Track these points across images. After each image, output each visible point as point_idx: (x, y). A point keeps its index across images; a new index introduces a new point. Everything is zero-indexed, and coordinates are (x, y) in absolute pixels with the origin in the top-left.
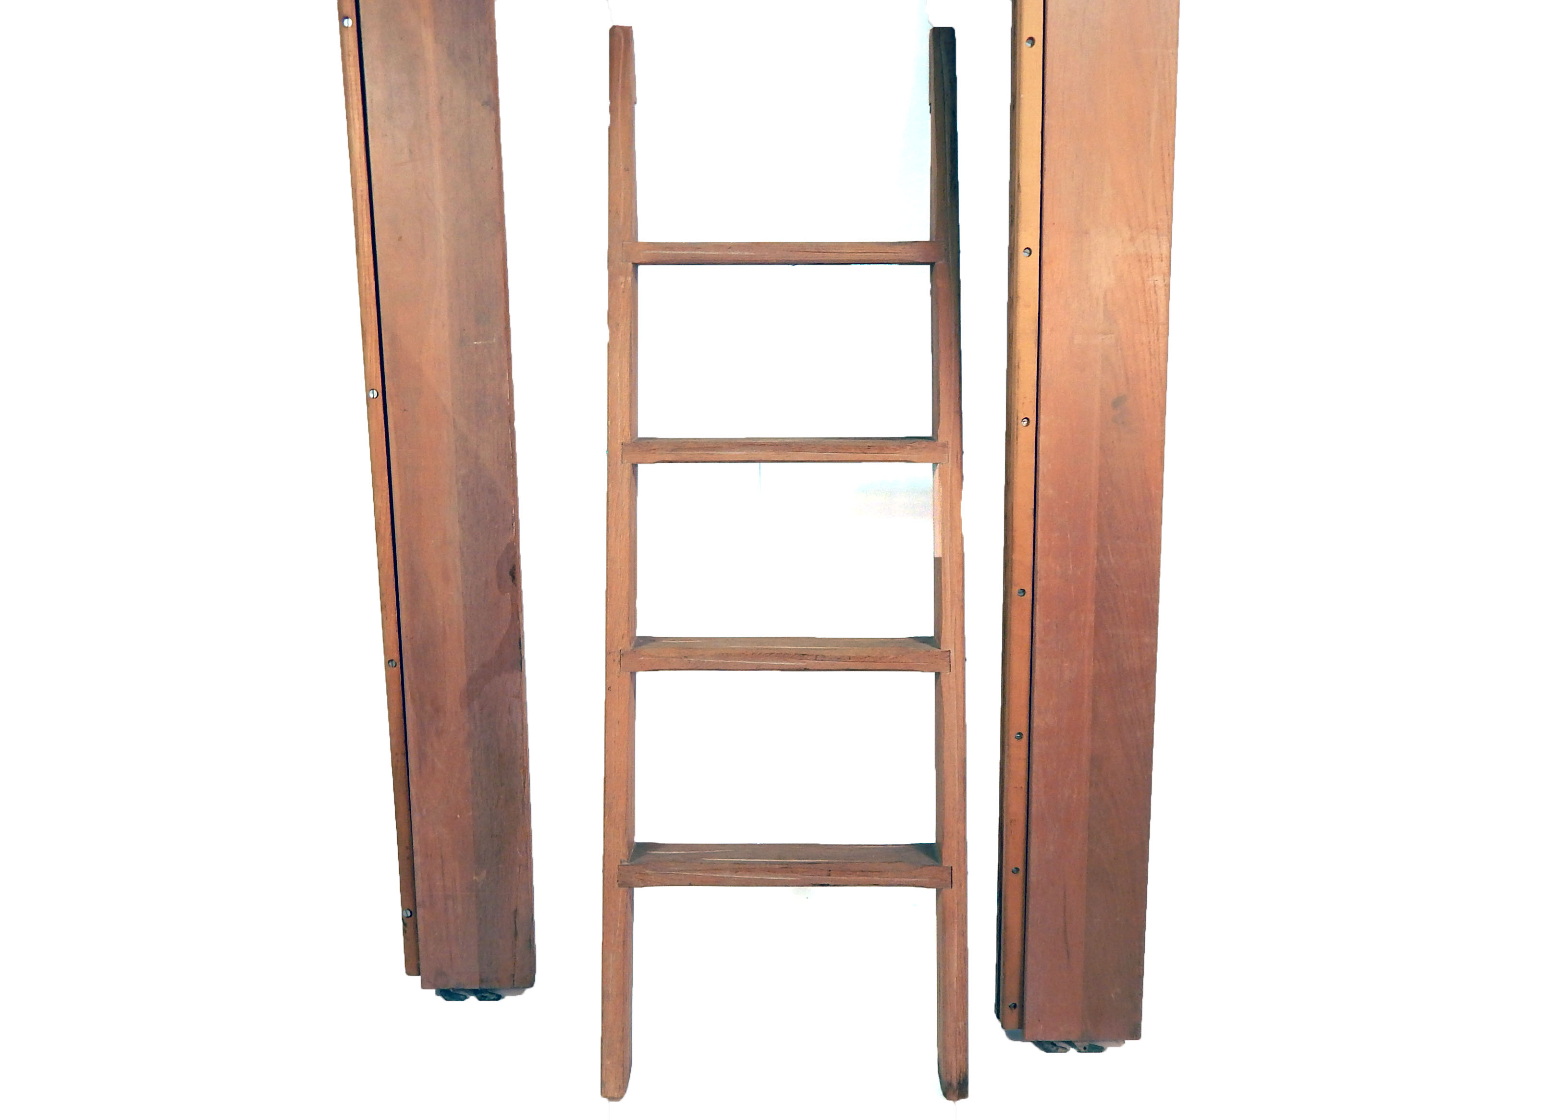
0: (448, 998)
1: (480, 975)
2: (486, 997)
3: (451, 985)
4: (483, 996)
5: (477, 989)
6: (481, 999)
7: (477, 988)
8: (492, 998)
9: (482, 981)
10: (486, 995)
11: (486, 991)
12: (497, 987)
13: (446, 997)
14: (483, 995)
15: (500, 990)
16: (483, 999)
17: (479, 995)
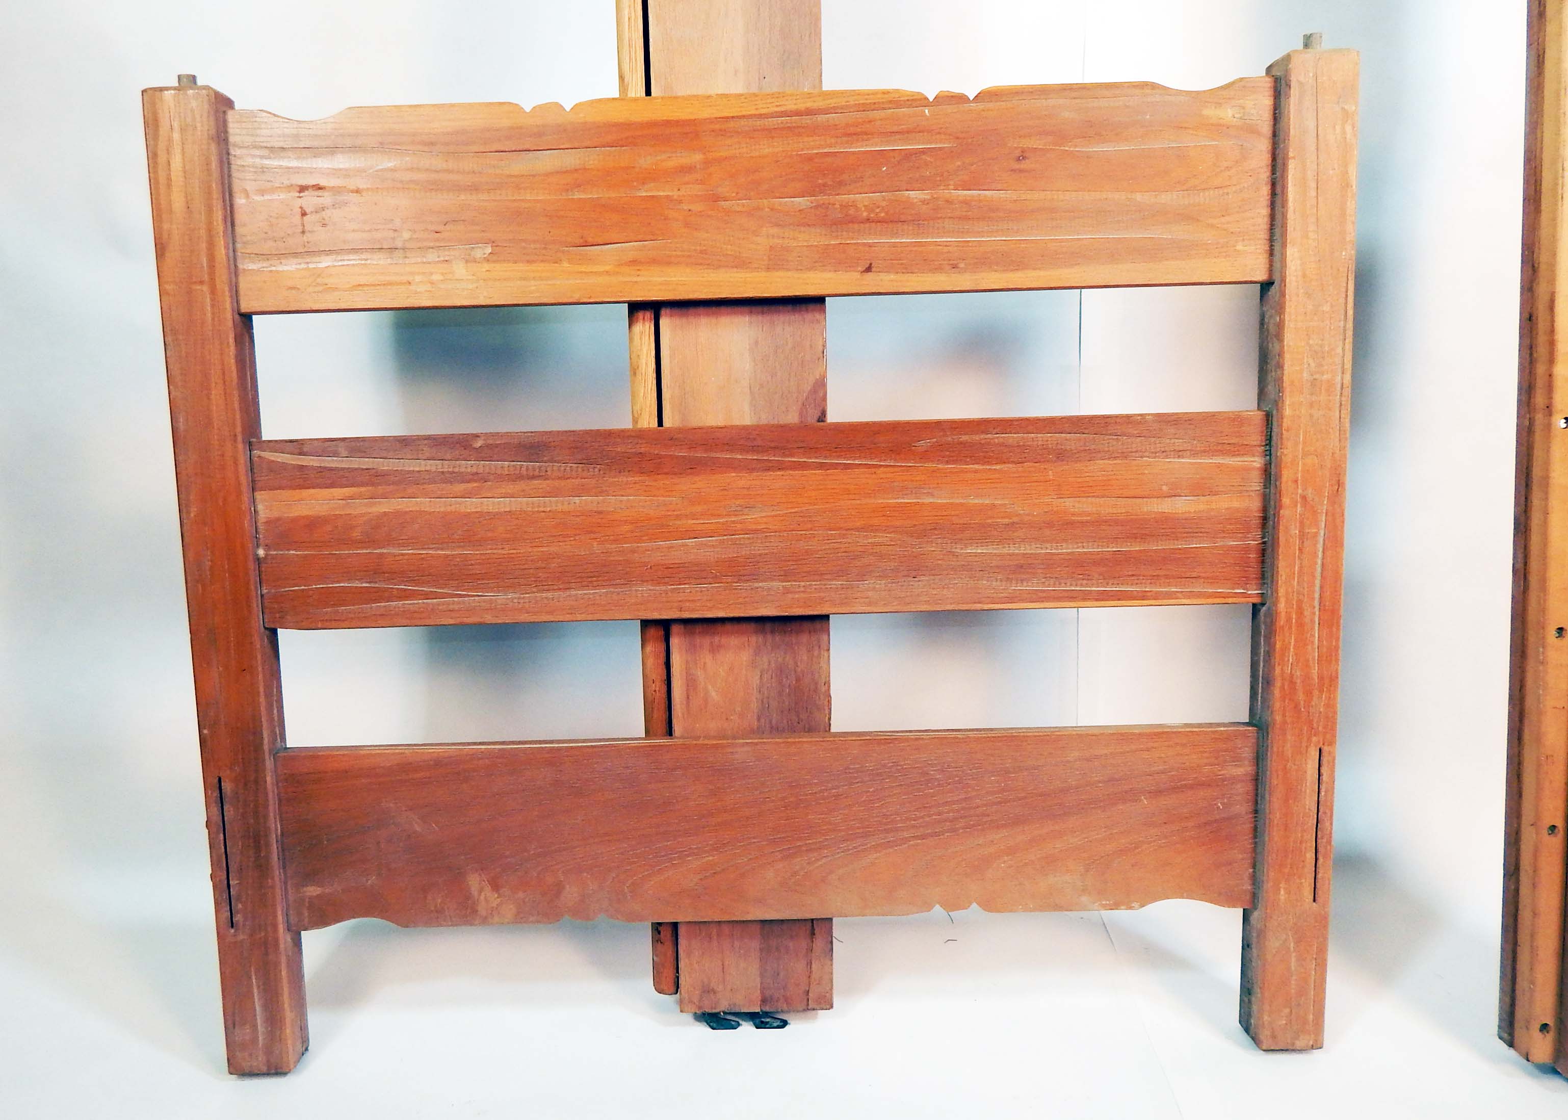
0: (715, 1025)
1: (762, 993)
2: (767, 1023)
3: (722, 1006)
4: (762, 1022)
5: (758, 1013)
6: (760, 1025)
7: (758, 1010)
8: (775, 1025)
9: (764, 1001)
10: (768, 1020)
11: (766, 1014)
12: (785, 1007)
13: (711, 1024)
14: (761, 1020)
15: (788, 1012)
16: (763, 1026)
17: (757, 1021)
